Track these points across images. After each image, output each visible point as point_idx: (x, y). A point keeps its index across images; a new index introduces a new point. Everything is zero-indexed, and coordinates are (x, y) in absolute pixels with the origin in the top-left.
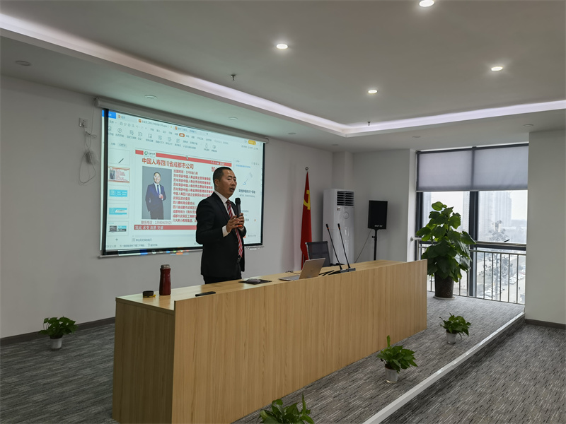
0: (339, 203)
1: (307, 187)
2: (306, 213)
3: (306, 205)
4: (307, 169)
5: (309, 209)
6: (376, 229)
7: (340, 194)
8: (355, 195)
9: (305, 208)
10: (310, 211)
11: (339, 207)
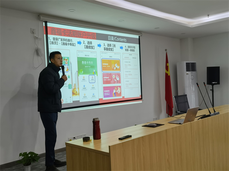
0: (188, 70)
1: (167, 62)
2: (167, 77)
3: (167, 72)
4: (166, 50)
5: (169, 75)
6: (213, 85)
7: (187, 64)
8: (197, 64)
9: (167, 74)
10: (170, 76)
11: (188, 72)
